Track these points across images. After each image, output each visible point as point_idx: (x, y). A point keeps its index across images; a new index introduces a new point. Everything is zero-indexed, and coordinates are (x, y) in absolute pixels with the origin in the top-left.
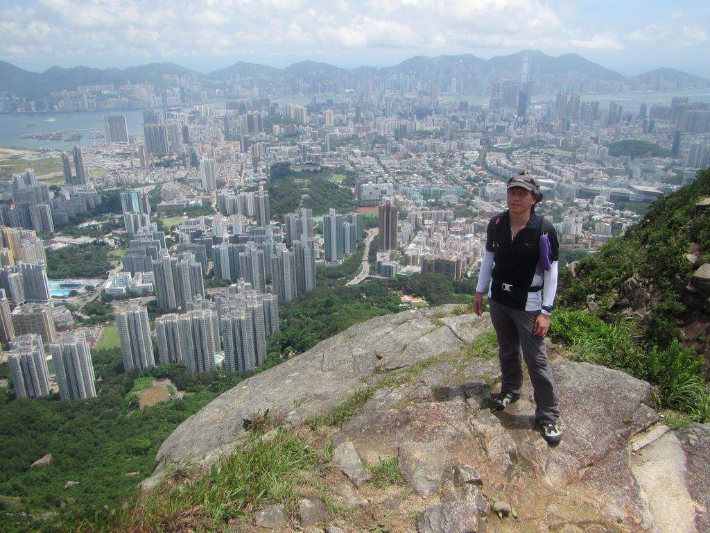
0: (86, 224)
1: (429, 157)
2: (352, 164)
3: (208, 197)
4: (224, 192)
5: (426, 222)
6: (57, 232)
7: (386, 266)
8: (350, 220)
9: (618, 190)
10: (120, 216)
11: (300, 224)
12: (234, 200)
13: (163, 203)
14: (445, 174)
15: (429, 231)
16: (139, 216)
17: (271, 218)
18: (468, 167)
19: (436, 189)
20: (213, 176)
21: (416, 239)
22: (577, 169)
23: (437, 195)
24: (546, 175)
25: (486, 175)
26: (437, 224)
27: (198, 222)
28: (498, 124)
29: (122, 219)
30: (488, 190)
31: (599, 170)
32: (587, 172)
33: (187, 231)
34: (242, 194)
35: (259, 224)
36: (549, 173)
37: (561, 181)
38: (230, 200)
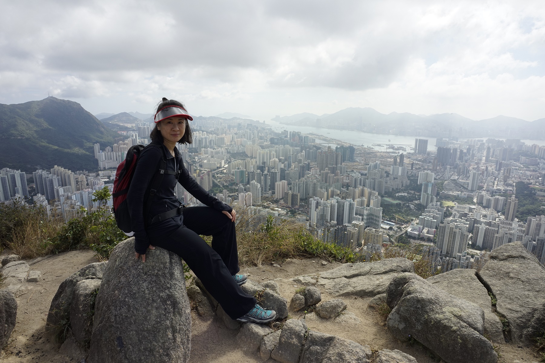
0: (400, 194)
3: (472, 194)
4: (484, 193)
6: (385, 194)
10: (418, 194)
12: (489, 199)
13: (443, 192)
16: (430, 197)
20: (477, 182)
27: (465, 208)
29: (420, 195)
33: (458, 212)
34: (497, 197)
35: (507, 219)
38: (487, 199)
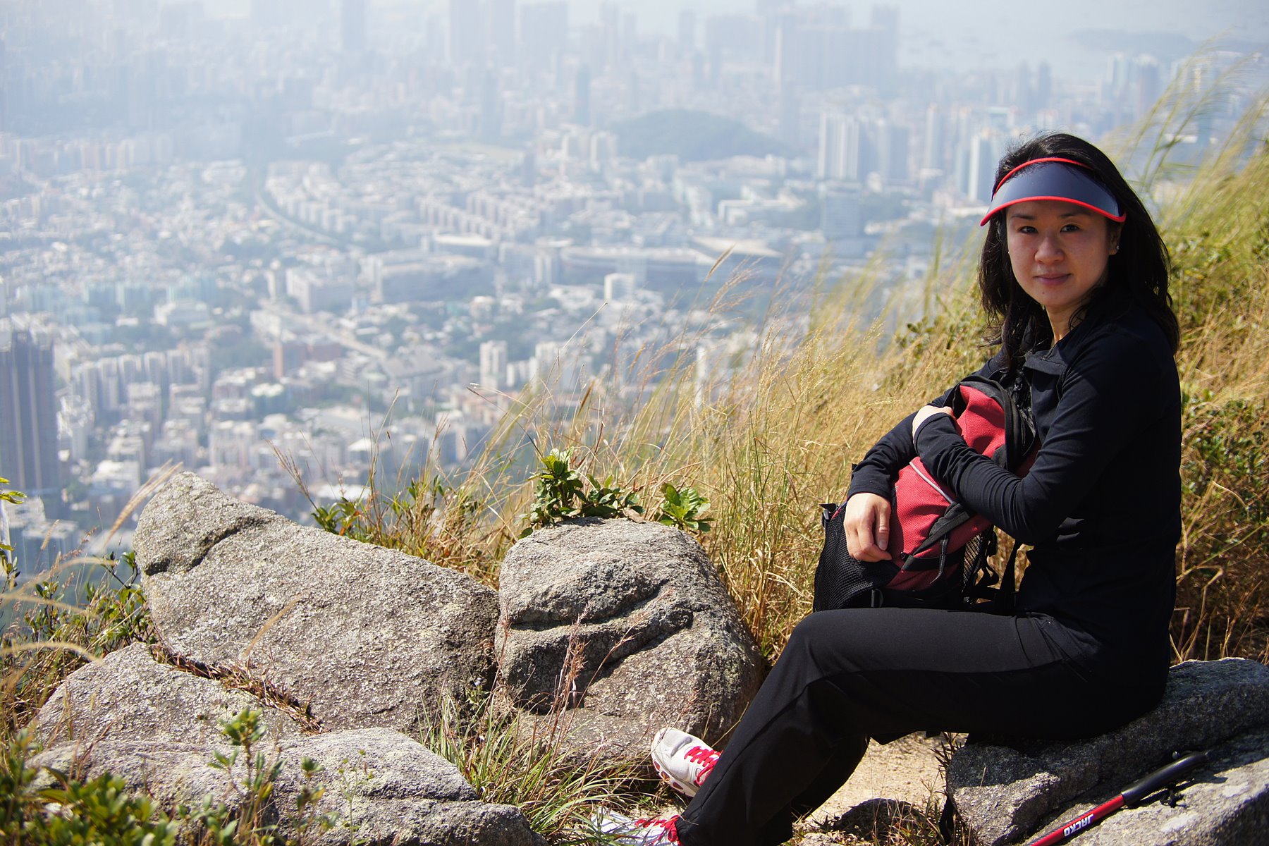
1: (92, 188)
5: (133, 390)
7: (38, 542)
9: (661, 254)
14: (153, 235)
15: (147, 416)
18: (219, 212)
19: (137, 285)
21: (116, 446)
22: (542, 199)
23: (144, 302)
24: (456, 223)
25: (278, 233)
26: (165, 393)
31: (602, 199)
32: (568, 207)
36: (464, 217)
37: (502, 238)
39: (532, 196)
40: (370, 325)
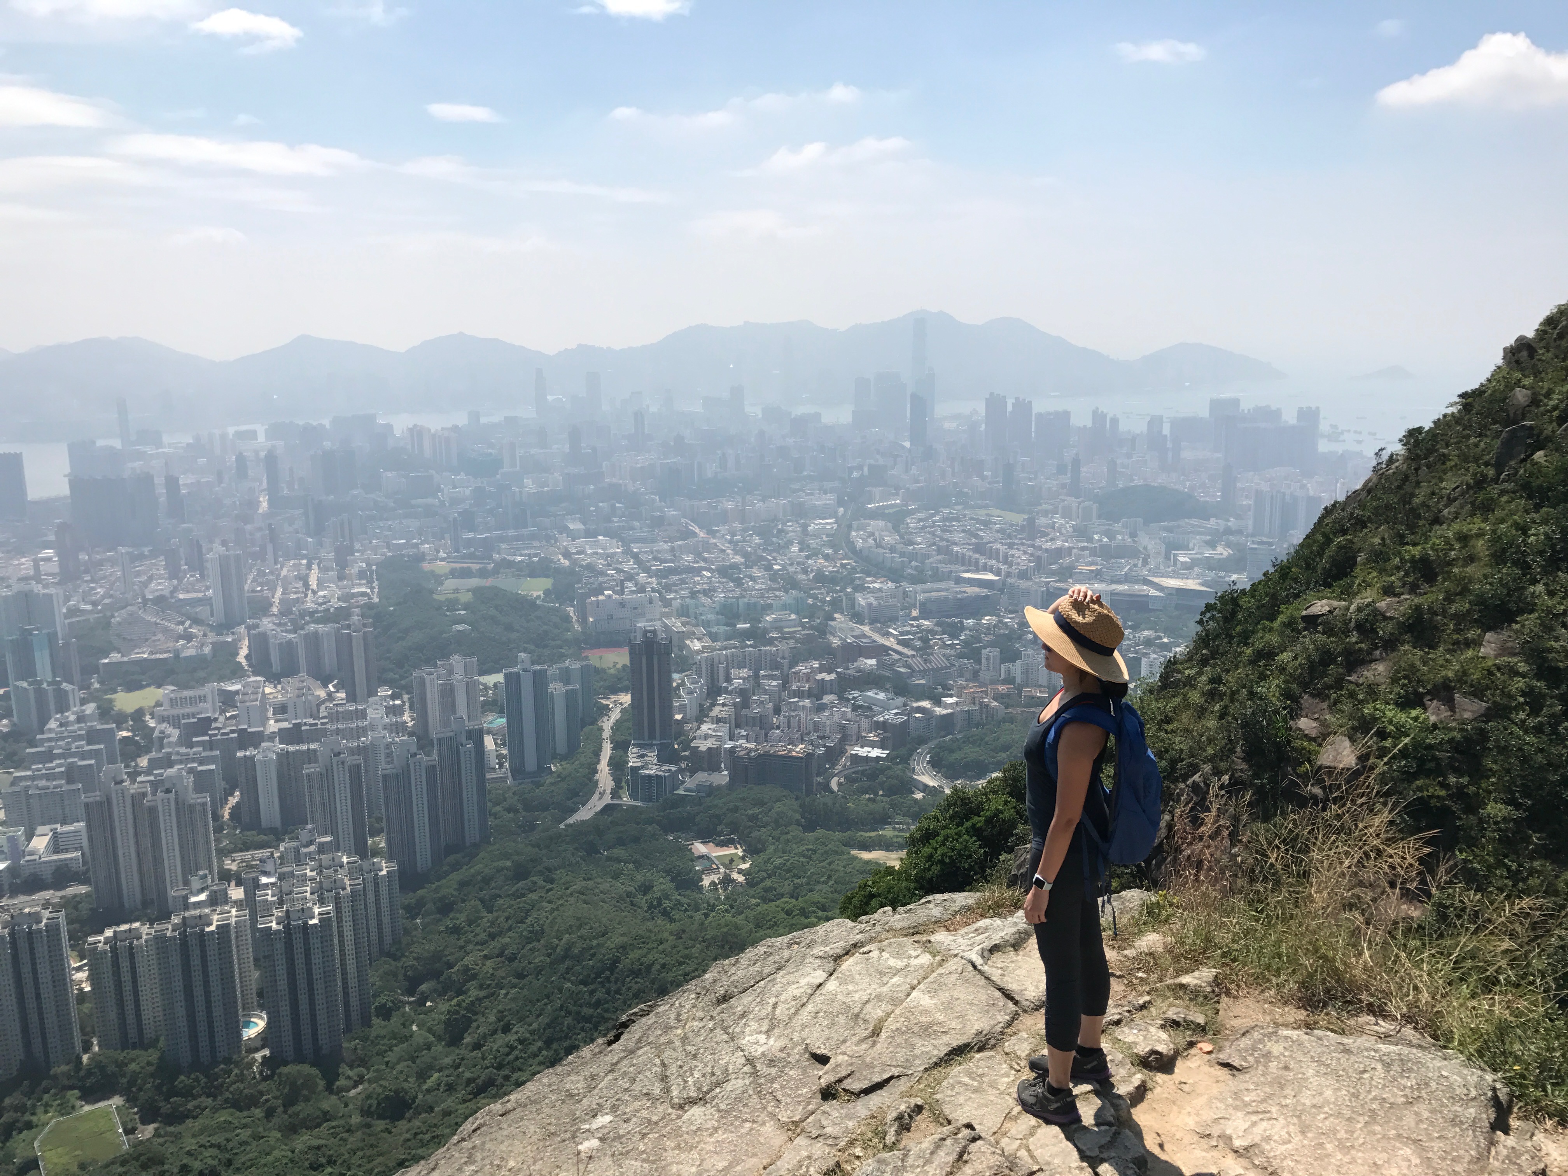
1: (733, 534)
2: (567, 555)
3: (227, 638)
4: (267, 624)
5: (735, 672)
7: (650, 777)
8: (566, 676)
9: (1125, 588)
11: (448, 693)
12: (290, 643)
13: (115, 657)
14: (769, 568)
15: (741, 691)
16: (50, 688)
17: (383, 682)
18: (816, 553)
19: (753, 600)
20: (241, 589)
21: (716, 711)
22: (1040, 548)
23: (756, 613)
24: (976, 564)
25: (853, 568)
26: (756, 676)
27: (203, 699)
28: (872, 462)
30: (861, 600)
31: (1083, 549)
32: (1059, 553)
33: (175, 721)
34: (312, 627)
35: (352, 697)
36: (983, 560)
37: (1009, 575)
38: (280, 644)
39: (1033, 546)
40: (908, 633)
